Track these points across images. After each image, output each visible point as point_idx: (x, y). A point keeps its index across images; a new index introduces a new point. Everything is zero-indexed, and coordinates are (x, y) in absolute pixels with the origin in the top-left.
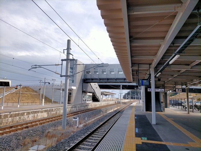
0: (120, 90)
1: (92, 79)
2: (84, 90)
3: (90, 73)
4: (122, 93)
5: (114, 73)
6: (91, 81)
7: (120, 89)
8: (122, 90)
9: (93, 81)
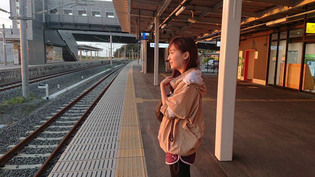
0: (110, 44)
1: (62, 24)
2: (48, 41)
3: (57, 13)
4: (112, 48)
5: (99, 16)
6: (59, 27)
7: (109, 42)
8: (112, 44)
9: (63, 27)
